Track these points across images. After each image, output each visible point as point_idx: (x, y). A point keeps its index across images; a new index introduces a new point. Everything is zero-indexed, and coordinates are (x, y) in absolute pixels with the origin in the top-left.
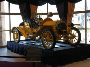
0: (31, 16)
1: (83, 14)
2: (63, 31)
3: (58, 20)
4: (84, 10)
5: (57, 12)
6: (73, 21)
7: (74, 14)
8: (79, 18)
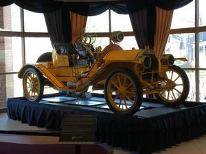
0: (71, 40)
1: (192, 35)
2: (153, 72)
3: (133, 49)
4: (193, 26)
5: (131, 29)
6: (168, 50)
7: (170, 35)
8: (182, 44)
